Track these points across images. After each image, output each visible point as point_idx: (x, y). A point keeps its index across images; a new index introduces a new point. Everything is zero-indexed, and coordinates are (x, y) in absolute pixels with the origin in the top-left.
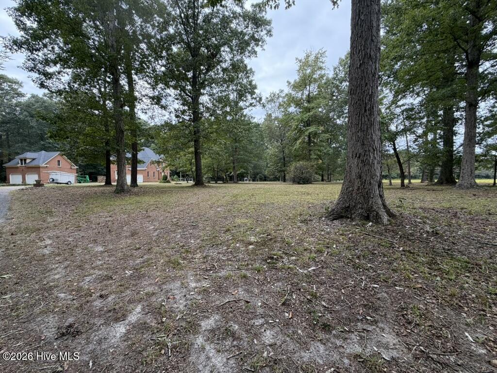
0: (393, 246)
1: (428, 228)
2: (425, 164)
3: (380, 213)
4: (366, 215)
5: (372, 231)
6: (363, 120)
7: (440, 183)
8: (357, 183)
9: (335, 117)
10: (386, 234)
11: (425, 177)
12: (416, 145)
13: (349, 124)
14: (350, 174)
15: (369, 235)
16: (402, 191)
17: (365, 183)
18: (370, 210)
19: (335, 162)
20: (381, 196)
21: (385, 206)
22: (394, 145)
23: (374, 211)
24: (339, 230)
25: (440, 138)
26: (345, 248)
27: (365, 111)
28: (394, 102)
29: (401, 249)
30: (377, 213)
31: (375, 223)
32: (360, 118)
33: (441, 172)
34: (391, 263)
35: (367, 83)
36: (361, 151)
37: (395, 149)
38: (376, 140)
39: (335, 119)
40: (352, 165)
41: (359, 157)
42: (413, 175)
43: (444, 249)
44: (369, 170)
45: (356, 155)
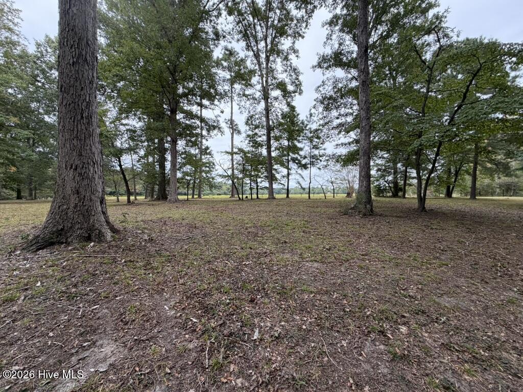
0: (116, 260)
1: (146, 237)
2: (147, 182)
3: (103, 231)
4: (87, 235)
5: (94, 251)
6: (79, 127)
7: (158, 199)
8: (74, 200)
9: (41, 111)
10: (109, 251)
11: (148, 194)
12: (140, 165)
13: (61, 128)
14: (63, 189)
15: (90, 257)
16: (128, 207)
17: (84, 199)
18: (91, 229)
19: (44, 173)
20: (104, 213)
21: (108, 222)
22: (120, 161)
23: (96, 229)
24: (46, 261)
25: (157, 162)
26: (56, 281)
27: (82, 117)
28: (118, 119)
29: (123, 261)
30: (100, 231)
31: (98, 242)
32: (76, 124)
33: (158, 190)
34: (112, 278)
35: (82, 88)
36: (77, 162)
37: (120, 166)
38: (96, 153)
39: (40, 113)
40: (66, 178)
41: (76, 169)
42: (139, 192)
43: (156, 250)
44: (88, 185)
45: (72, 166)
